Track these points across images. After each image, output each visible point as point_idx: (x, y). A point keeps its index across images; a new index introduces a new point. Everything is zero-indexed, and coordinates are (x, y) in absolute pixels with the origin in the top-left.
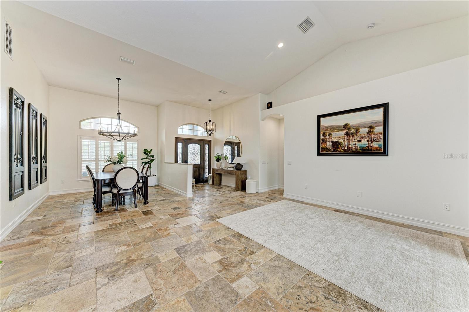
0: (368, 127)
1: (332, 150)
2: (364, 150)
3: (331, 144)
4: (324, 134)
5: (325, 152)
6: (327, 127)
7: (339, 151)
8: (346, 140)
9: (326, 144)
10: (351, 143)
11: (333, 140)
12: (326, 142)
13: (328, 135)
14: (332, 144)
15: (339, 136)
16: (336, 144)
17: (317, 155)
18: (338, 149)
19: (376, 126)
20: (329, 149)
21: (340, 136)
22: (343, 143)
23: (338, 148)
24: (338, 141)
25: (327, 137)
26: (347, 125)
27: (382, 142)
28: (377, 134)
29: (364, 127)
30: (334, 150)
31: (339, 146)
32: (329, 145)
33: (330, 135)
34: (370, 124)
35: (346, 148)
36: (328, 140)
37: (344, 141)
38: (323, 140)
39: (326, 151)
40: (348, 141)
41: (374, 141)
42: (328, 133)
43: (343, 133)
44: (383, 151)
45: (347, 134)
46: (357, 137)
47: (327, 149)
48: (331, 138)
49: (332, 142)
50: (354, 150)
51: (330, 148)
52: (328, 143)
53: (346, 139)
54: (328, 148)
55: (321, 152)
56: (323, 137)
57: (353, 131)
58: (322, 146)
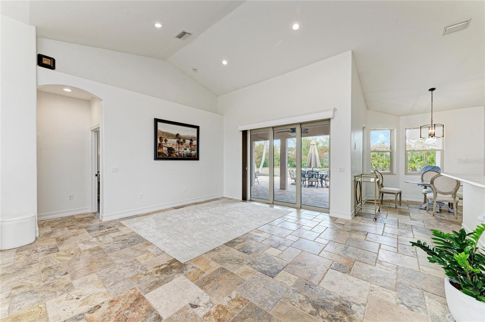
0: (190, 140)
1: (168, 155)
2: (188, 156)
3: (166, 149)
4: (161, 138)
5: (161, 156)
6: (163, 133)
7: (173, 156)
8: (177, 147)
9: (163, 149)
10: (181, 150)
11: (169, 146)
12: (162, 147)
13: (164, 141)
14: (168, 150)
15: (173, 143)
16: (170, 150)
17: (154, 160)
18: (172, 155)
19: (194, 140)
20: (165, 154)
21: (174, 143)
22: (176, 149)
23: (172, 153)
24: (172, 147)
25: (164, 142)
26: (178, 134)
27: (196, 152)
28: (194, 146)
29: (188, 139)
30: (169, 155)
31: (173, 152)
32: (165, 150)
33: (166, 140)
34: (191, 137)
35: (177, 154)
36: (164, 145)
37: (176, 148)
38: (160, 144)
39: (163, 156)
40: (179, 148)
41: (193, 150)
42: (164, 139)
43: (175, 141)
44: (196, 158)
45: (178, 142)
46: (184, 146)
47: (163, 153)
48: (167, 144)
49: (167, 147)
50: (182, 156)
51: (166, 153)
52: (164, 148)
53: (177, 146)
54: (164, 153)
55: (158, 157)
56: (160, 142)
57: (182, 140)
58: (159, 151)
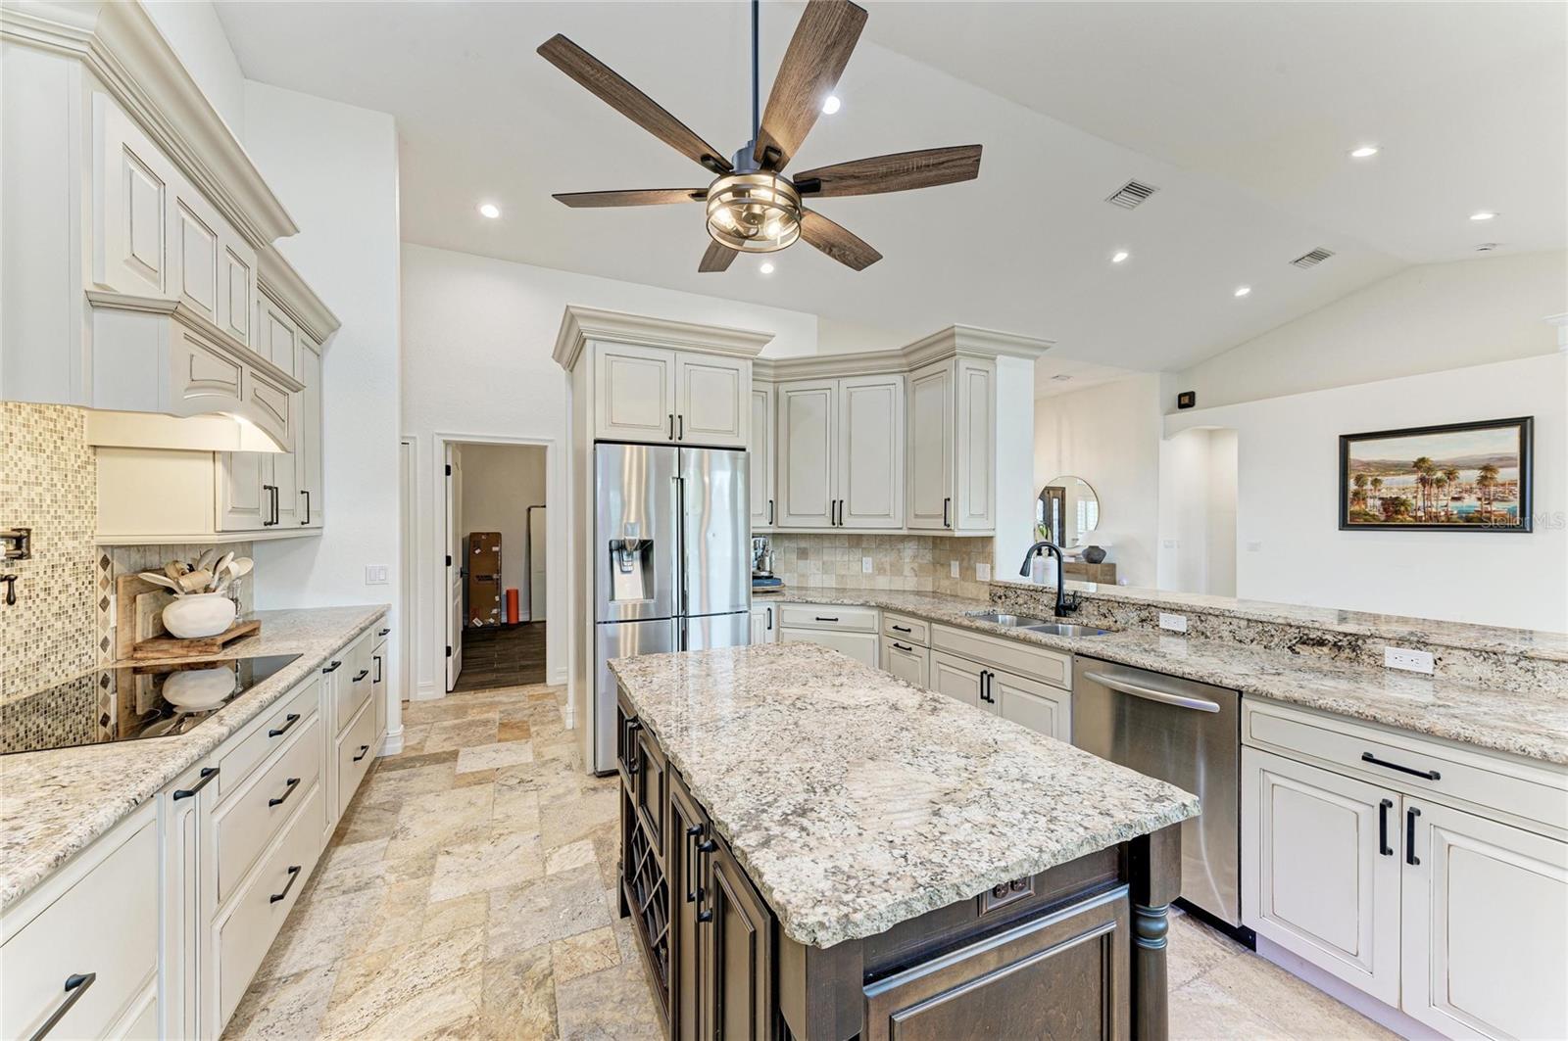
0: (1480, 469)
1: (1383, 517)
2: (1468, 520)
3: (1378, 503)
4: (1359, 480)
5: (1361, 522)
6: (1368, 465)
7: (1402, 521)
8: (1420, 496)
9: (1365, 504)
10: (1434, 503)
11: (1385, 493)
12: (1364, 499)
13: (1369, 483)
14: (1383, 504)
15: (1401, 486)
16: (1393, 506)
17: (1340, 529)
18: (1400, 517)
19: (1502, 467)
20: (1374, 515)
21: (1405, 486)
22: (1414, 502)
23: (1397, 512)
24: (1397, 498)
25: (1369, 486)
26: (1423, 460)
27: (1516, 503)
28: (1503, 485)
29: (1470, 468)
30: (1388, 518)
31: (1402, 508)
32: (1373, 506)
33: (1376, 482)
34: (1483, 460)
35: (1420, 514)
36: (1369, 494)
37: (1415, 497)
38: (1356, 494)
39: (1366, 520)
40: (1427, 497)
41: (1496, 500)
42: (1370, 479)
43: (1412, 479)
44: (1521, 522)
45: (1423, 481)
46: (1452, 489)
47: (1367, 514)
48: (1379, 490)
49: (1380, 499)
50: (1443, 519)
51: (1377, 513)
52: (1370, 502)
53: (1420, 493)
54: (1371, 513)
55: (1349, 522)
56: (1356, 487)
57: (1439, 474)
58: (1353, 508)
